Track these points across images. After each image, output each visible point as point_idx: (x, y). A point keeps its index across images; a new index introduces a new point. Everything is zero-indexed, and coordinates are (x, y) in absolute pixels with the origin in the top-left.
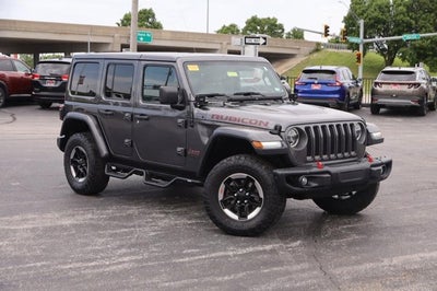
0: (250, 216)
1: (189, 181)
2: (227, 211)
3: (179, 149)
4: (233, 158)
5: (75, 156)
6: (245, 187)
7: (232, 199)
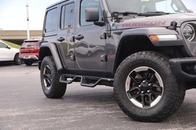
0: (153, 104)
1: (109, 80)
2: (133, 101)
3: (102, 56)
4: (136, 54)
5: (46, 72)
6: (148, 79)
7: (137, 90)
